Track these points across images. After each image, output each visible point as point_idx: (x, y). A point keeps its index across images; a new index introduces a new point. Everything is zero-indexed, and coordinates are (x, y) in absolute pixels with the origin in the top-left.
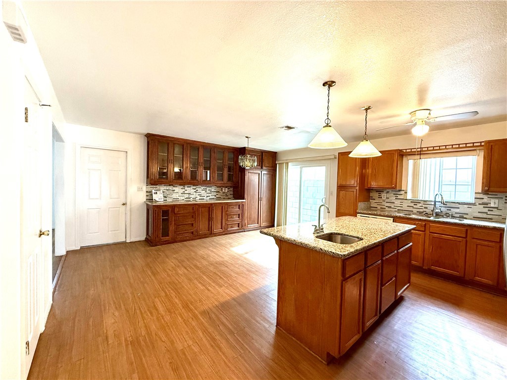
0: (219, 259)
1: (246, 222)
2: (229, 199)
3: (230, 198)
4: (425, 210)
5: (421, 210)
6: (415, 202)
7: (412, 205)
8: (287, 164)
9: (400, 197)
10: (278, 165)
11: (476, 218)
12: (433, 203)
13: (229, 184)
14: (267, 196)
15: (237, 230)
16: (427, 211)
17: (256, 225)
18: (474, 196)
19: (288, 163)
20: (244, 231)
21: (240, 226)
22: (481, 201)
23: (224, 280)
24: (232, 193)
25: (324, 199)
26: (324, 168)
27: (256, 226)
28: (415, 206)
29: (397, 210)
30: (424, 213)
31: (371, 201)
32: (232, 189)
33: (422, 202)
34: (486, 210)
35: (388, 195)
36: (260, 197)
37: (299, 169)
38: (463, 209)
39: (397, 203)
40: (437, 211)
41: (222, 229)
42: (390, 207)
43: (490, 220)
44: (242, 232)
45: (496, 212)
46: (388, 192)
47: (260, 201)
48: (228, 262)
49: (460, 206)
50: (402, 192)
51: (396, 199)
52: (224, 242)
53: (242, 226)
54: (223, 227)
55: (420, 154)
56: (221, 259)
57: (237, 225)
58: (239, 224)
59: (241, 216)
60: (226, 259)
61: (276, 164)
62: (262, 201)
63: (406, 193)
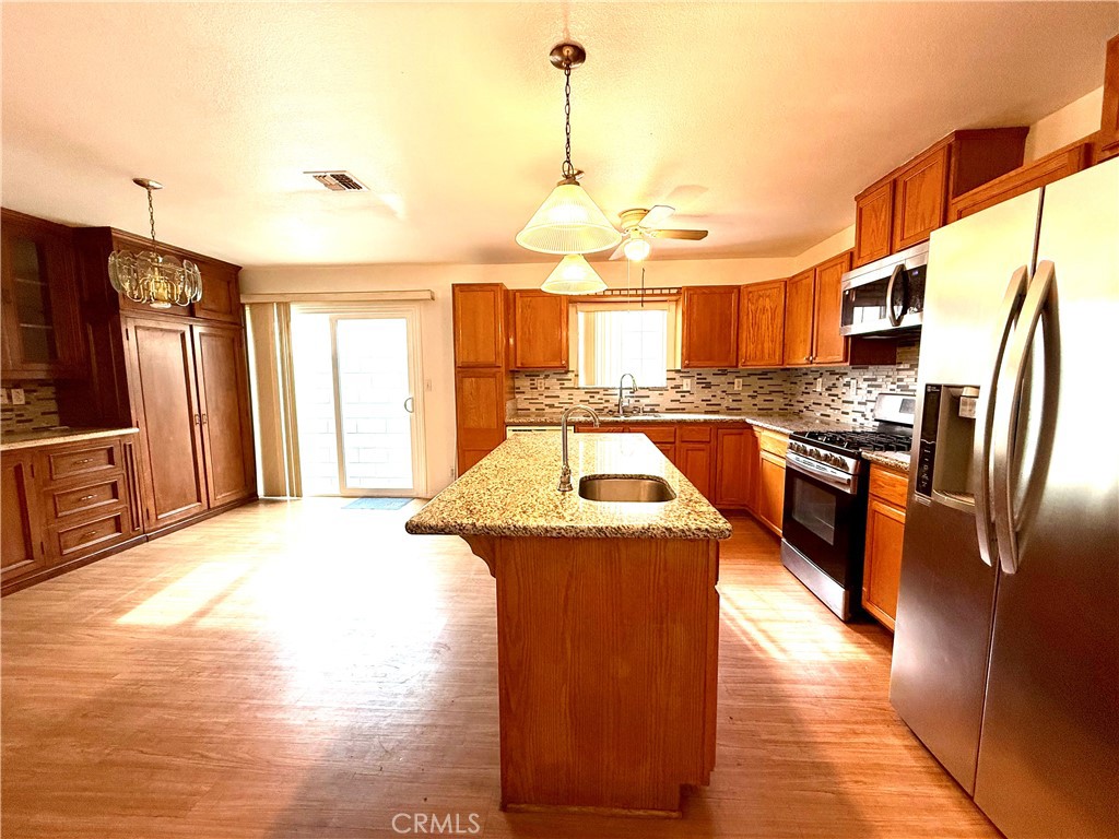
0: (87, 691)
1: (150, 504)
2: (39, 431)
3: (46, 429)
4: (606, 405)
5: (601, 406)
6: (592, 392)
7: (587, 397)
8: (284, 307)
9: (567, 384)
10: (247, 308)
11: (669, 410)
12: (618, 392)
13: (39, 371)
14: (222, 407)
15: (114, 541)
16: (611, 406)
17: (194, 507)
18: (665, 375)
19: (287, 305)
20: (148, 539)
21: (126, 524)
22: (673, 383)
23: (178, 769)
24: (53, 406)
25: (409, 403)
26: (402, 322)
27: (195, 511)
28: (592, 400)
29: (563, 410)
30: (606, 410)
31: (517, 396)
32: (49, 392)
33: (602, 392)
34: (678, 396)
35: (548, 382)
36: (195, 411)
37: (327, 325)
38: (654, 398)
39: (564, 395)
40: (625, 404)
41: (29, 556)
42: (552, 406)
43: (682, 410)
44: (139, 542)
45: (689, 398)
46: (547, 376)
47: (197, 428)
48: (147, 684)
49: (649, 393)
50: (570, 376)
51: (562, 388)
52: (65, 607)
53: (134, 524)
54: (36, 551)
55: (642, 302)
56: (98, 686)
57: (112, 522)
58: (117, 519)
59: (126, 487)
60: (124, 673)
61: (243, 306)
62: (205, 427)
63: (577, 376)
